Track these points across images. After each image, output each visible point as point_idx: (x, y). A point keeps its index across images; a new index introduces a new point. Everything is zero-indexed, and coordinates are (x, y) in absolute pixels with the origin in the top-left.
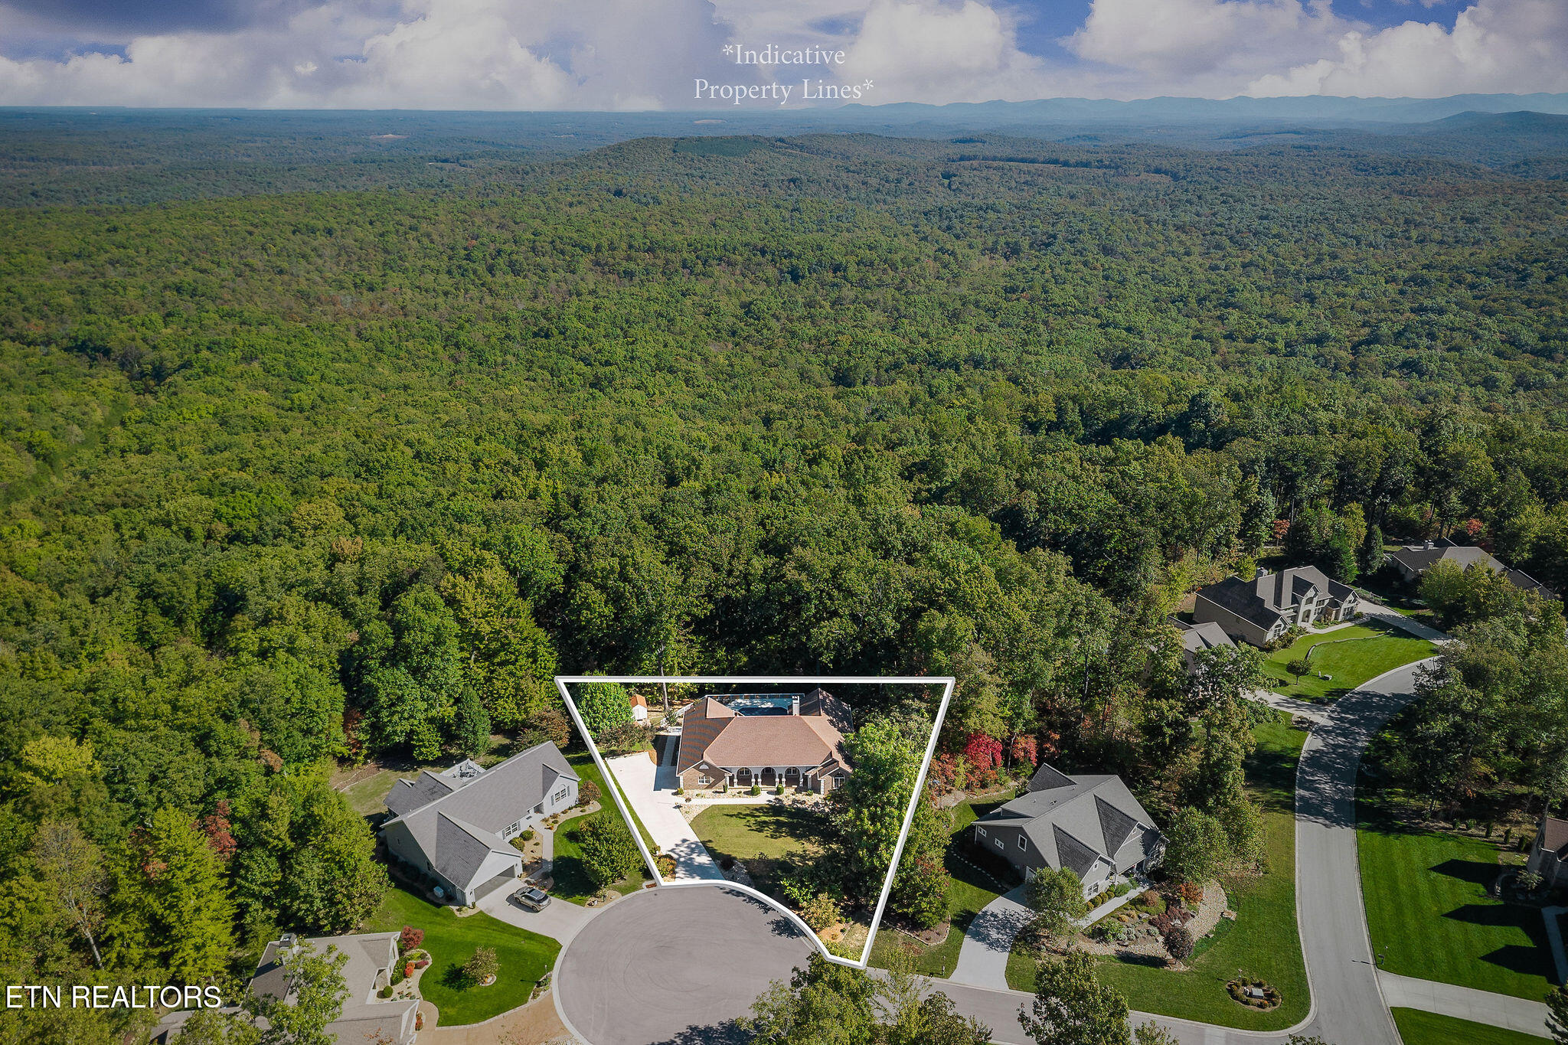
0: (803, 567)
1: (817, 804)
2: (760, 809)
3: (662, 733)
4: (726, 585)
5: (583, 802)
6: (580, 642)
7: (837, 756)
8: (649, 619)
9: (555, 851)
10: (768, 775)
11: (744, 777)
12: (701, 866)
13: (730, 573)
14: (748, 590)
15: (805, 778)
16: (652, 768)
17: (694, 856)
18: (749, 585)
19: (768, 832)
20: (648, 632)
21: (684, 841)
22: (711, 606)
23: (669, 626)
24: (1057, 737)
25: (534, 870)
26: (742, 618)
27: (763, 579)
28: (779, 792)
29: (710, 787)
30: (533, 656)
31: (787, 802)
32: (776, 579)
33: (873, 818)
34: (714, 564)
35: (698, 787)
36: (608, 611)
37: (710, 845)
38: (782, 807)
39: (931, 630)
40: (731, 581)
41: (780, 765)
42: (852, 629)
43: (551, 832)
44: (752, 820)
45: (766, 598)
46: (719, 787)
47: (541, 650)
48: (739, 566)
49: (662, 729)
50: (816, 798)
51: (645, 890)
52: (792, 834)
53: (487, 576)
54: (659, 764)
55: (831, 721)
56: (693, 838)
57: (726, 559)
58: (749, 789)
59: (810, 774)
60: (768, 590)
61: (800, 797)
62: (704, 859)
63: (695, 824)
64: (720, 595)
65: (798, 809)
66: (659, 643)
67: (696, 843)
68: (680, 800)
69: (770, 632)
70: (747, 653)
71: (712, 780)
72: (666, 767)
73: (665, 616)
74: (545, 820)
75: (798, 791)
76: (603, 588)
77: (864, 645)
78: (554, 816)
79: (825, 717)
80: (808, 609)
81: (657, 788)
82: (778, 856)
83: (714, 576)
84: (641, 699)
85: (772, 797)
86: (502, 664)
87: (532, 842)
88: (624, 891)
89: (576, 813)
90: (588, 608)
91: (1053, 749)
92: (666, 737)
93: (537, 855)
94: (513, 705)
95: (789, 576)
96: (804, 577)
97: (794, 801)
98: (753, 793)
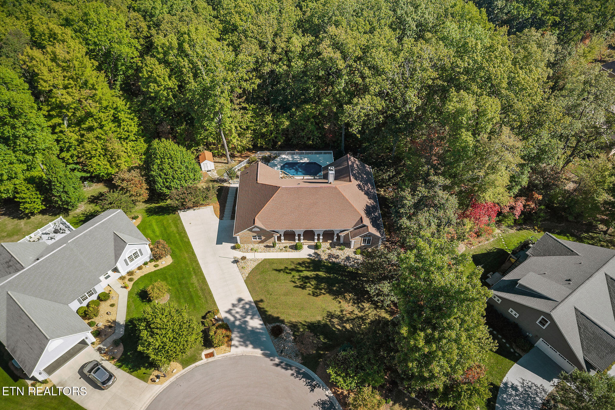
0: (337, 46)
1: (348, 258)
2: (302, 263)
3: (225, 184)
4: (270, 61)
5: (156, 257)
6: (153, 110)
7: (367, 221)
8: (206, 93)
9: (128, 312)
10: (309, 235)
11: (289, 235)
12: (253, 332)
13: (274, 50)
14: (289, 66)
15: (338, 237)
16: (215, 221)
17: (248, 318)
18: (289, 61)
19: (310, 290)
20: (206, 104)
21: (240, 300)
22: (258, 81)
23: (222, 100)
24: (540, 197)
25: (107, 335)
26: (284, 89)
27: (301, 56)
28: (316, 247)
29: (262, 242)
30: (116, 120)
31: (324, 257)
32: (311, 56)
33: (428, 341)
34: (260, 42)
35: (251, 242)
36: (172, 83)
37: (261, 305)
38: (320, 261)
39: (460, 112)
40: (275, 57)
41: (319, 228)
42: (380, 103)
43: (125, 292)
44: (296, 274)
45: (304, 73)
46: (270, 243)
47: (122, 116)
48: (281, 45)
49: (225, 181)
50: (348, 252)
51: (204, 360)
52: (330, 292)
53: (60, 50)
54: (221, 218)
55: (359, 186)
56: (248, 297)
57: (270, 37)
58: (293, 243)
59: (342, 235)
60: (306, 66)
61: (335, 251)
62: (255, 323)
63: (249, 281)
64: (266, 69)
65: (334, 263)
66: (216, 114)
67: (249, 303)
68: (238, 254)
69: (306, 102)
70: (288, 118)
71: (263, 238)
72: (227, 221)
73: (218, 91)
74: (122, 278)
75: (333, 245)
76: (165, 63)
77: (386, 118)
78: (130, 273)
79: (355, 183)
80: (339, 84)
81: (219, 242)
82: (319, 318)
83: (260, 53)
84: (208, 154)
85: (312, 251)
86: (91, 129)
87: (109, 302)
88: (185, 363)
89: (150, 268)
90: (155, 82)
91: (533, 206)
92: (228, 188)
93: (111, 318)
94: (106, 162)
95: (325, 55)
96: (338, 55)
97: (330, 256)
98: (296, 248)
